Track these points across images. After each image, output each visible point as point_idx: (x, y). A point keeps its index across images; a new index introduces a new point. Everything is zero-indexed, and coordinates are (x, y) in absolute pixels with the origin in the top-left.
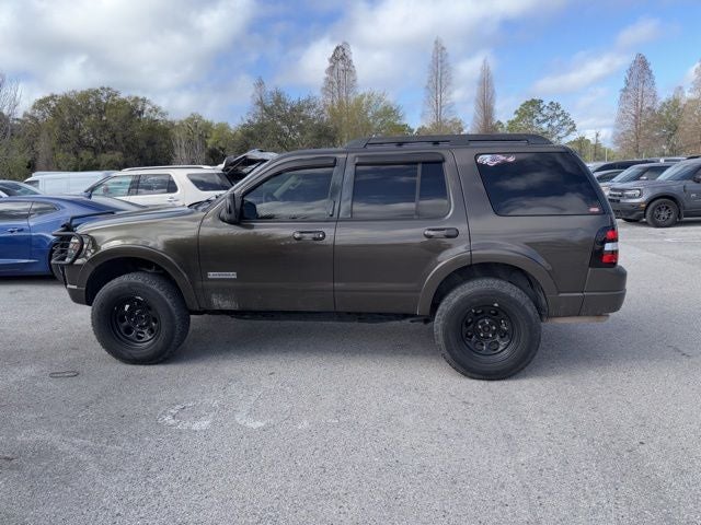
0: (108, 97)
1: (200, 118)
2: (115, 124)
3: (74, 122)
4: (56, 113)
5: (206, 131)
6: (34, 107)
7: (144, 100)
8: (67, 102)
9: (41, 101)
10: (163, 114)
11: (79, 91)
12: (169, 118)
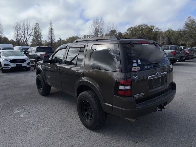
0: (145, 26)
1: (171, 30)
2: (145, 33)
3: (136, 33)
4: (132, 32)
5: (172, 34)
6: (127, 30)
7: (154, 26)
8: (135, 28)
9: (129, 29)
10: (159, 30)
11: (138, 25)
12: (161, 31)
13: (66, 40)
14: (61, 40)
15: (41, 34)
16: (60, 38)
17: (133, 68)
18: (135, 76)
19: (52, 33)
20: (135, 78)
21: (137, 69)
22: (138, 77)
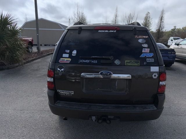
13: (181, 28)
14: (175, 28)
15: (151, 23)
16: (175, 27)
17: (61, 59)
18: (61, 69)
19: (162, 21)
20: (59, 71)
21: (67, 60)
22: (64, 71)
